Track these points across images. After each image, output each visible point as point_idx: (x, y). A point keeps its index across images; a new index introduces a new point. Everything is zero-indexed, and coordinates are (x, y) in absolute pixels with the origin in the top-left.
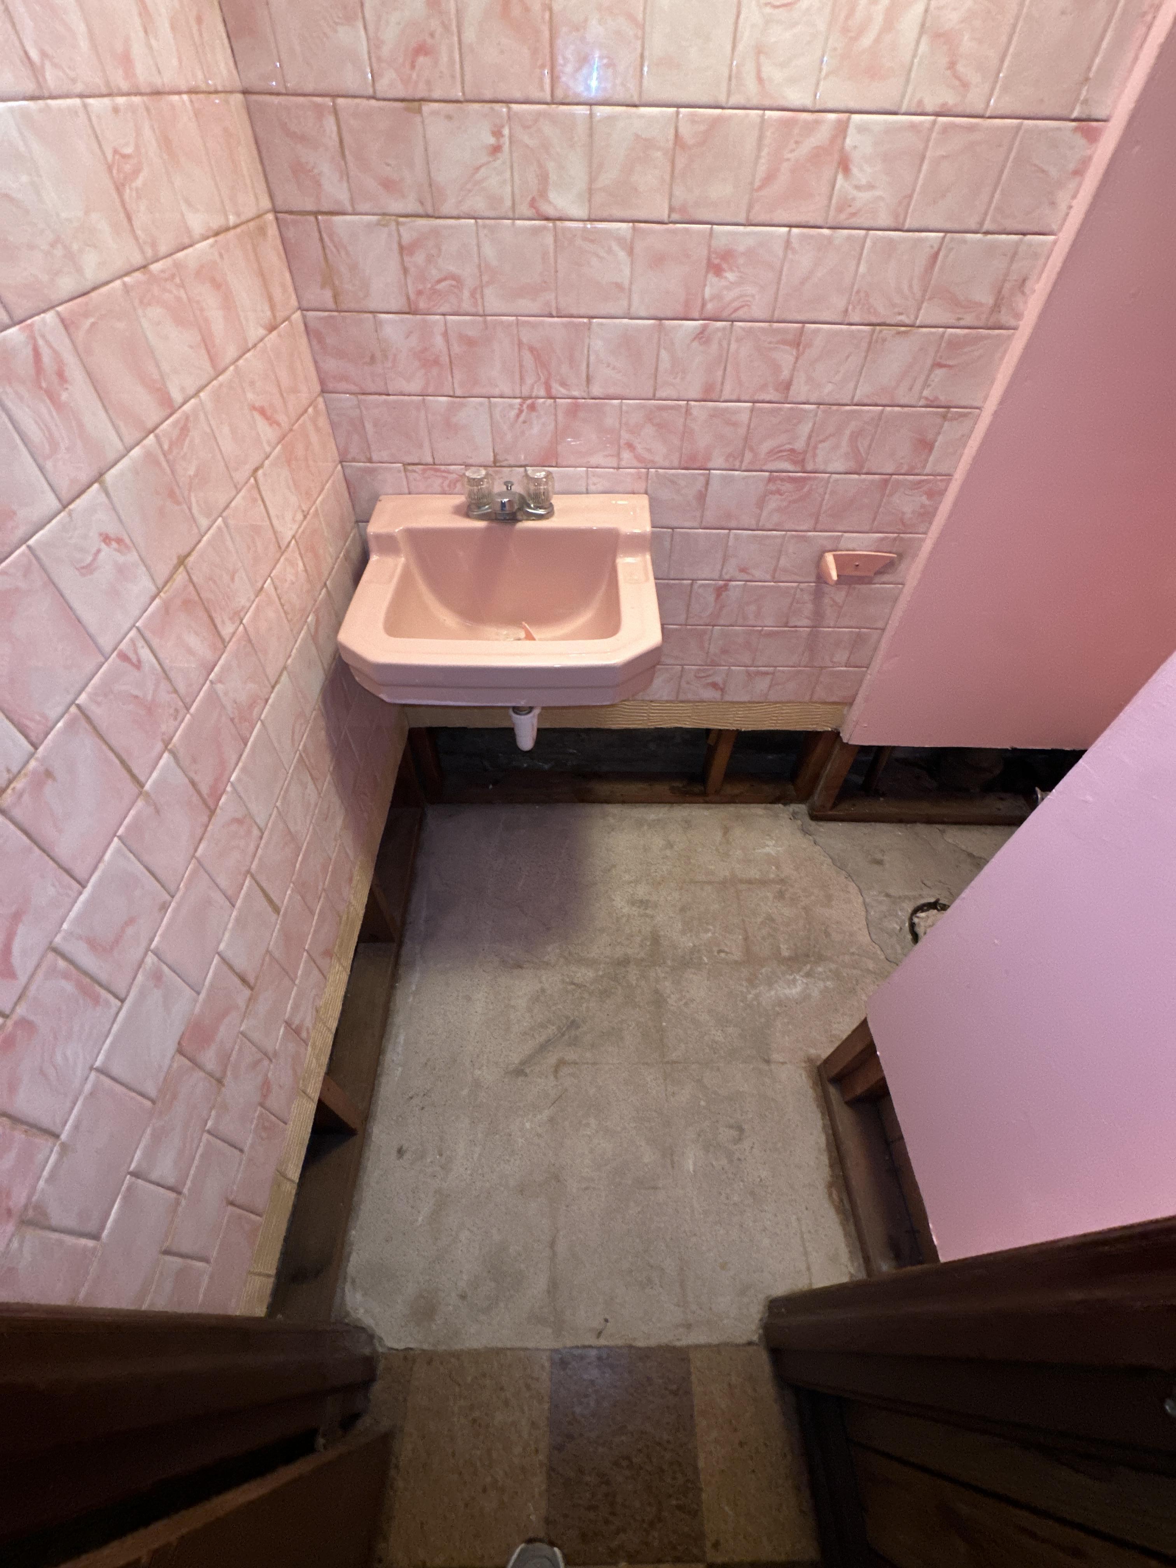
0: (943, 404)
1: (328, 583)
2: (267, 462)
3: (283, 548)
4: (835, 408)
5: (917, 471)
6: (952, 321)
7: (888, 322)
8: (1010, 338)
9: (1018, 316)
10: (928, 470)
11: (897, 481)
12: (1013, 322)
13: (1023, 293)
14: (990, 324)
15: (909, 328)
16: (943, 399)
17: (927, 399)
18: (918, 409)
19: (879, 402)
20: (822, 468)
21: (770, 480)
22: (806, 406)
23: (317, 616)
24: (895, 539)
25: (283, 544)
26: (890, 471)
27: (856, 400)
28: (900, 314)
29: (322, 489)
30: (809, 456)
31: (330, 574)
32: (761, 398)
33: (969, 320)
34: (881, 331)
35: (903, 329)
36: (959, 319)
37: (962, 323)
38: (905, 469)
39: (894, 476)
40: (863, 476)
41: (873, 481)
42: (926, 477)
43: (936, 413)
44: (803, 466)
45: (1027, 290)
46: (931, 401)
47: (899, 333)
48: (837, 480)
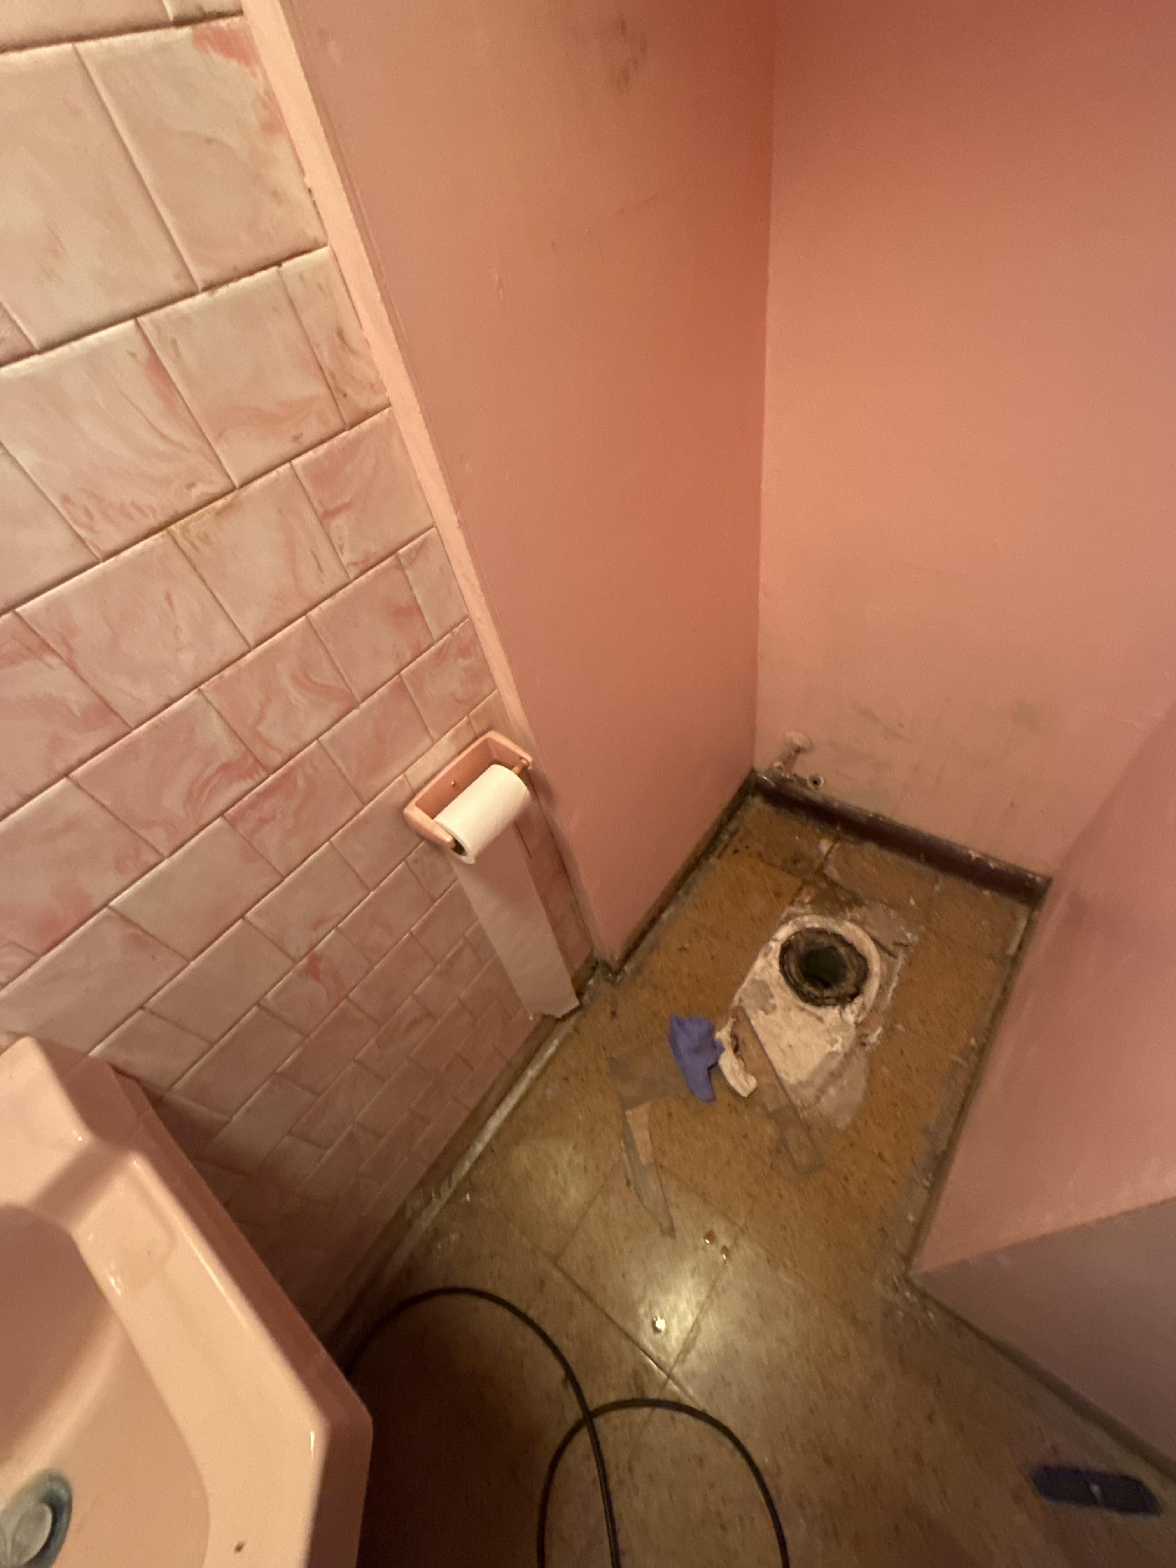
0: (383, 553)
4: (227, 673)
5: (424, 646)
6: (290, 447)
7: (181, 508)
8: (391, 422)
9: (376, 387)
10: (436, 633)
11: (413, 673)
12: (378, 401)
13: (353, 352)
14: (348, 419)
15: (229, 497)
16: (376, 549)
17: (355, 564)
18: (356, 582)
19: (290, 615)
20: (294, 744)
21: (233, 823)
22: (176, 706)
24: (469, 723)
26: (393, 671)
27: (251, 641)
28: (191, 485)
30: (258, 750)
32: (73, 758)
33: (312, 430)
34: (185, 529)
35: (219, 504)
36: (296, 438)
37: (307, 440)
38: (408, 655)
39: (403, 672)
40: (364, 705)
41: (382, 699)
42: (441, 642)
43: (386, 570)
44: (265, 768)
45: (356, 345)
46: (363, 562)
47: (219, 513)
48: (332, 739)
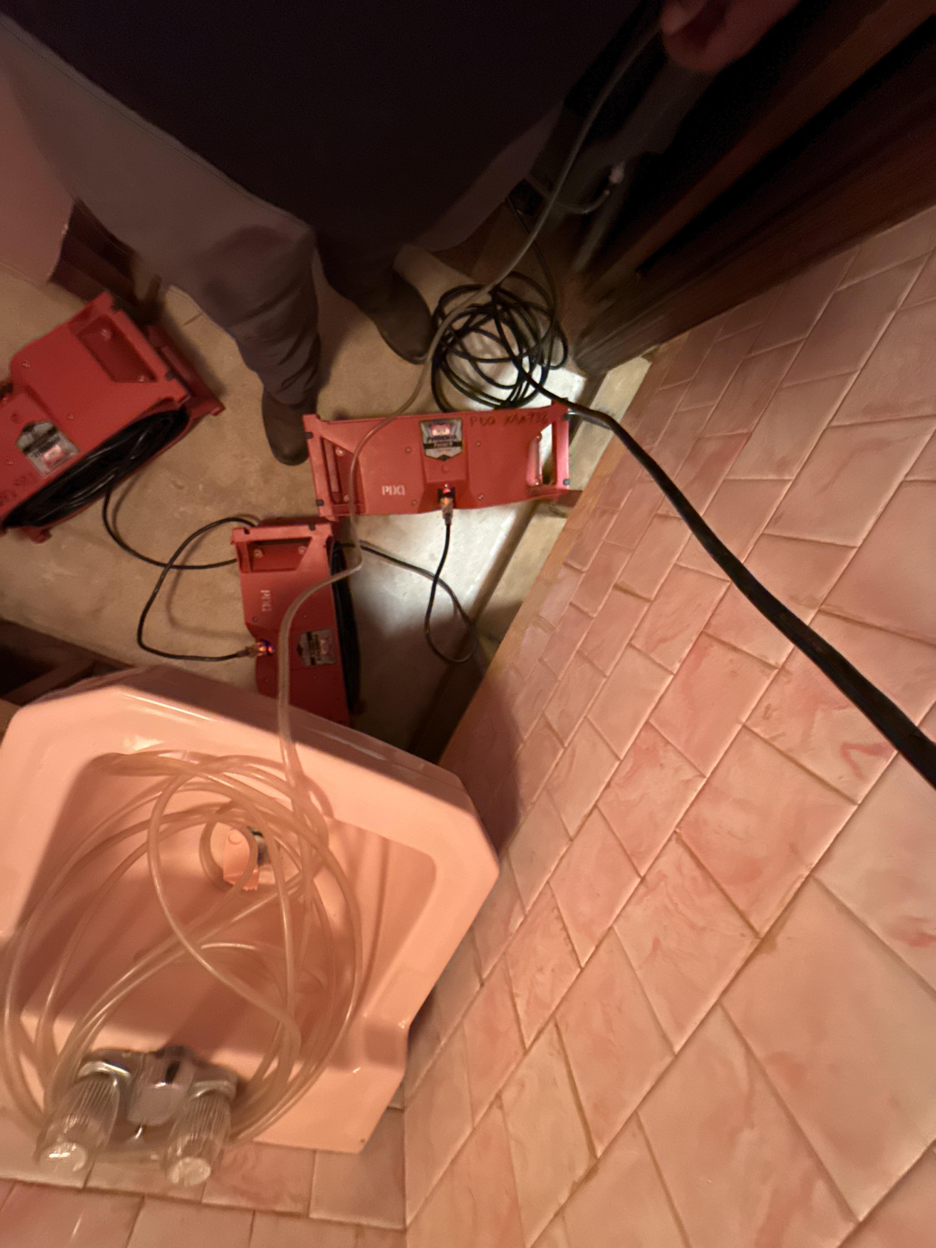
1: (478, 987)
2: (563, 1199)
3: (551, 1025)
23: (506, 929)
25: (550, 1033)
29: (453, 1162)
31: (472, 1003)
